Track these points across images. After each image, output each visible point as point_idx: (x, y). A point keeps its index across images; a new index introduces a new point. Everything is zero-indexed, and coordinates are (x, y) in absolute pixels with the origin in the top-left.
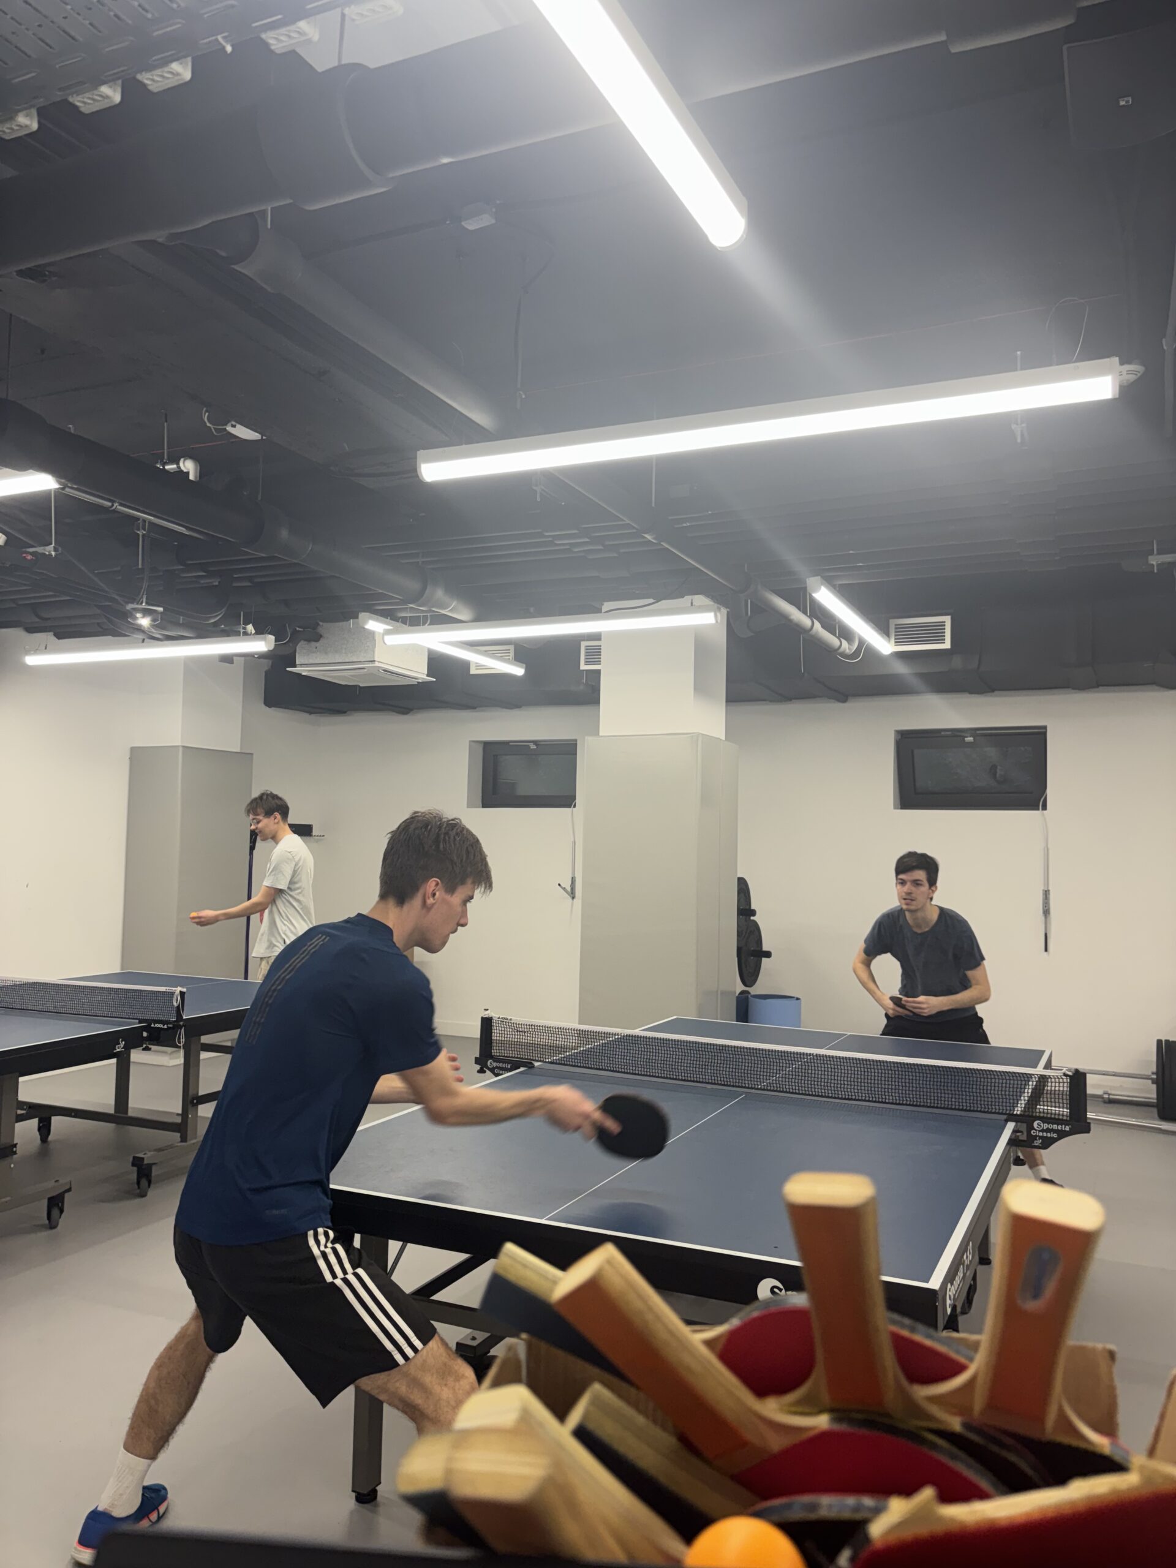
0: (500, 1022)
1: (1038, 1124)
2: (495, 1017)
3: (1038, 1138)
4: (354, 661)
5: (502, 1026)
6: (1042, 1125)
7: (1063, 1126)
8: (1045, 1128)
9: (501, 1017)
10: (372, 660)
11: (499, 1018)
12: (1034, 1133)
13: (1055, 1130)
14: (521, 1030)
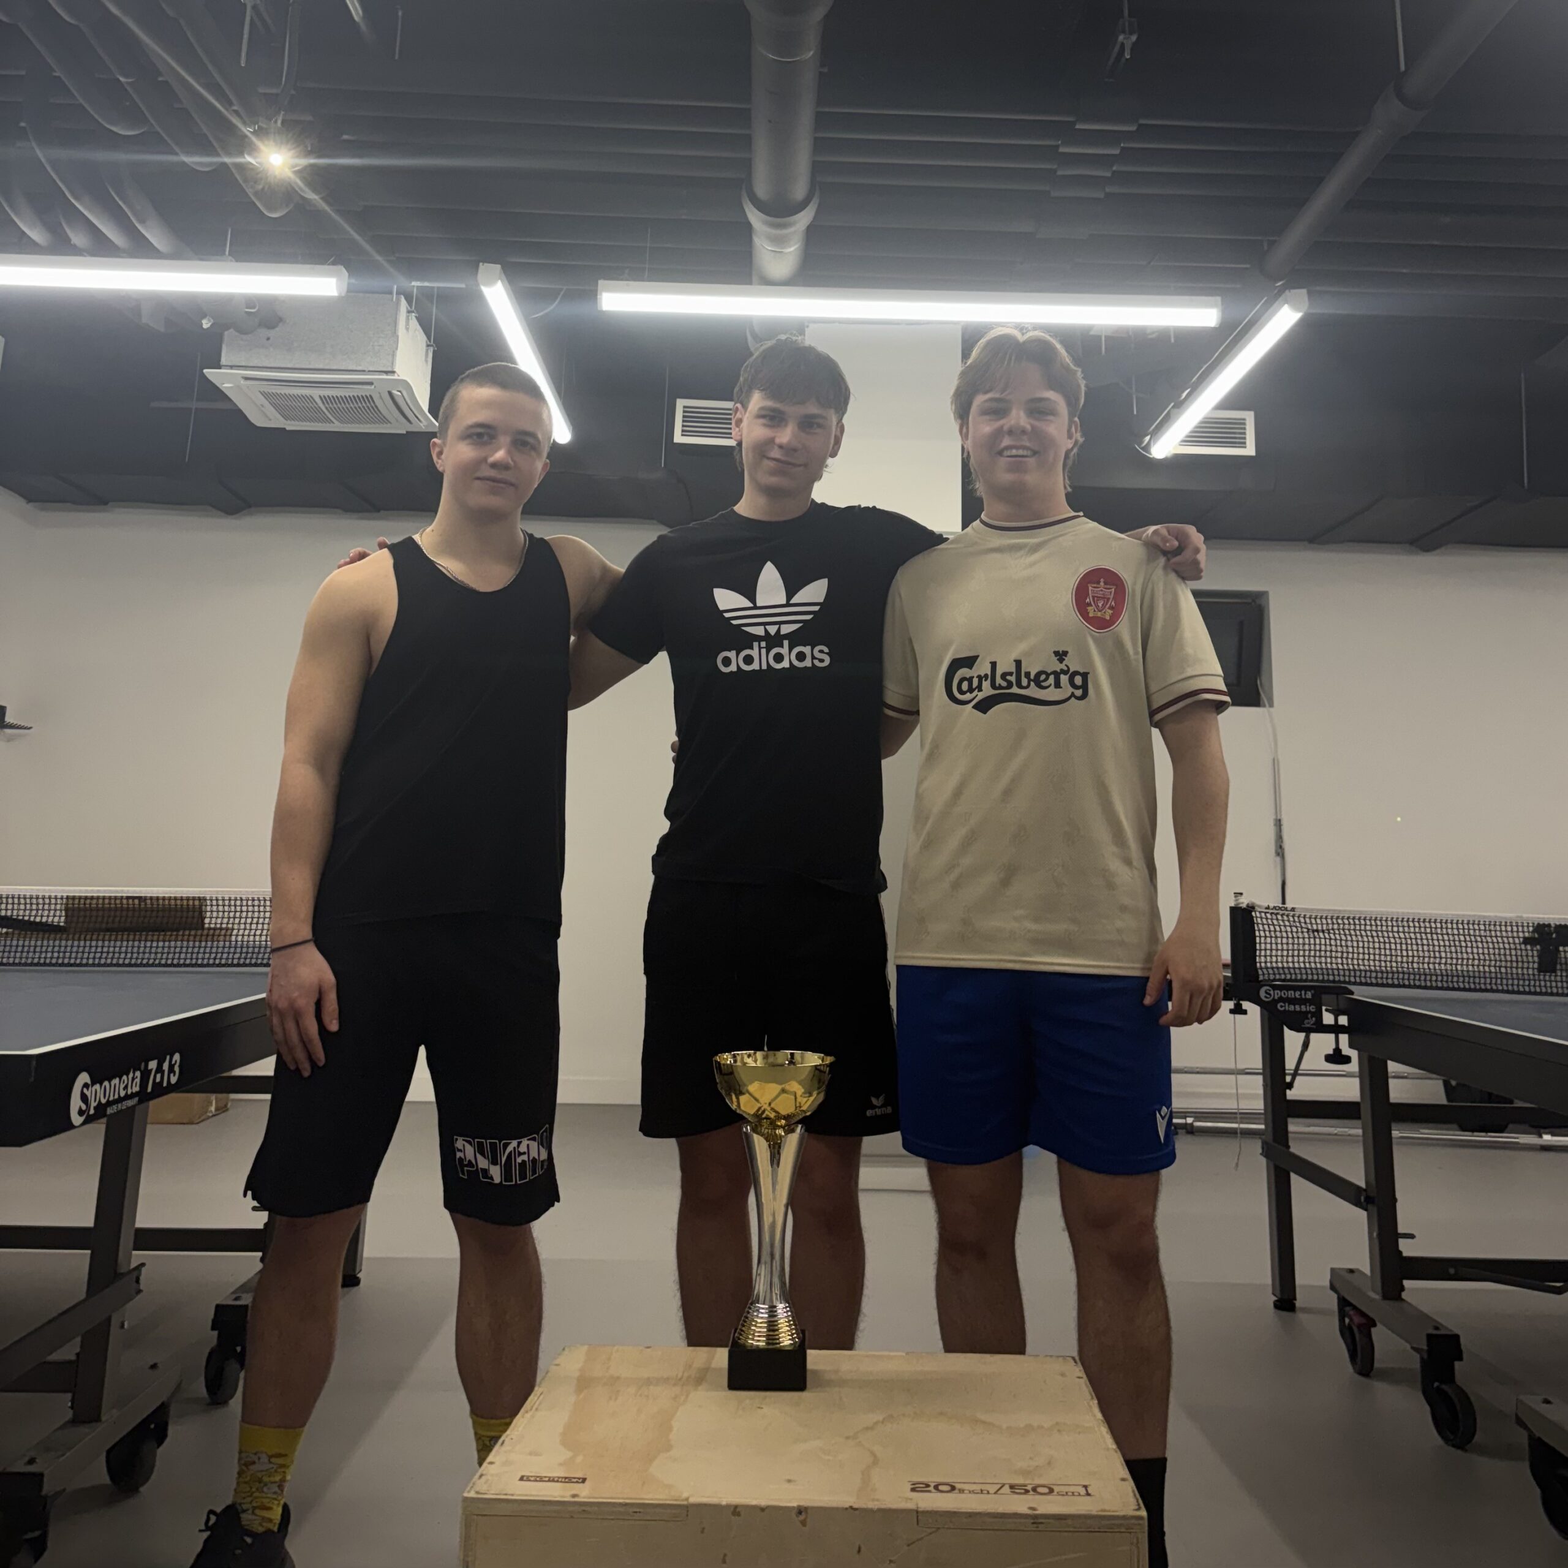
0: (1269, 916)
2: (1259, 906)
5: (1275, 922)
9: (1272, 905)
11: (1268, 908)
14: (1315, 927)
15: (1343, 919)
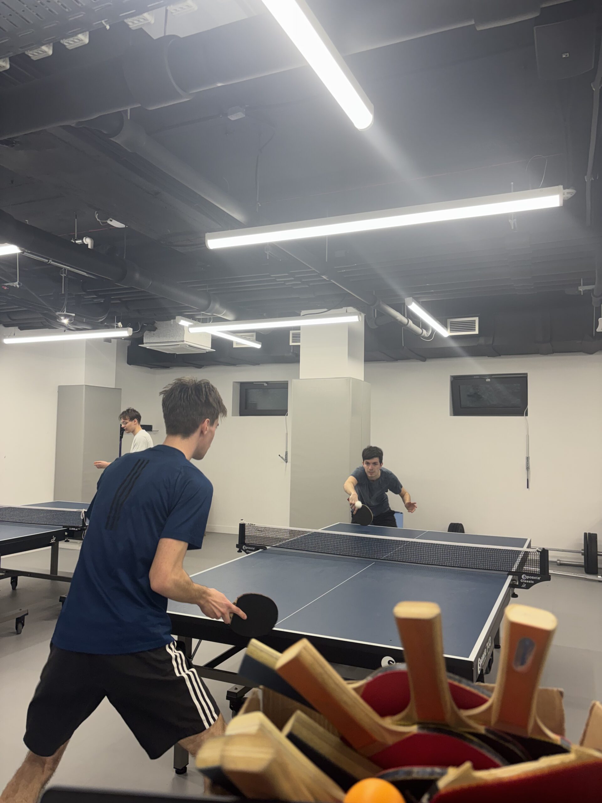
0: (249, 526)
1: (524, 576)
2: (247, 524)
3: (524, 583)
4: (173, 341)
5: (250, 528)
6: (526, 577)
7: (537, 577)
8: (527, 578)
9: (249, 523)
10: (183, 340)
12: (522, 581)
13: (533, 579)
14: (260, 530)
15: (267, 528)
